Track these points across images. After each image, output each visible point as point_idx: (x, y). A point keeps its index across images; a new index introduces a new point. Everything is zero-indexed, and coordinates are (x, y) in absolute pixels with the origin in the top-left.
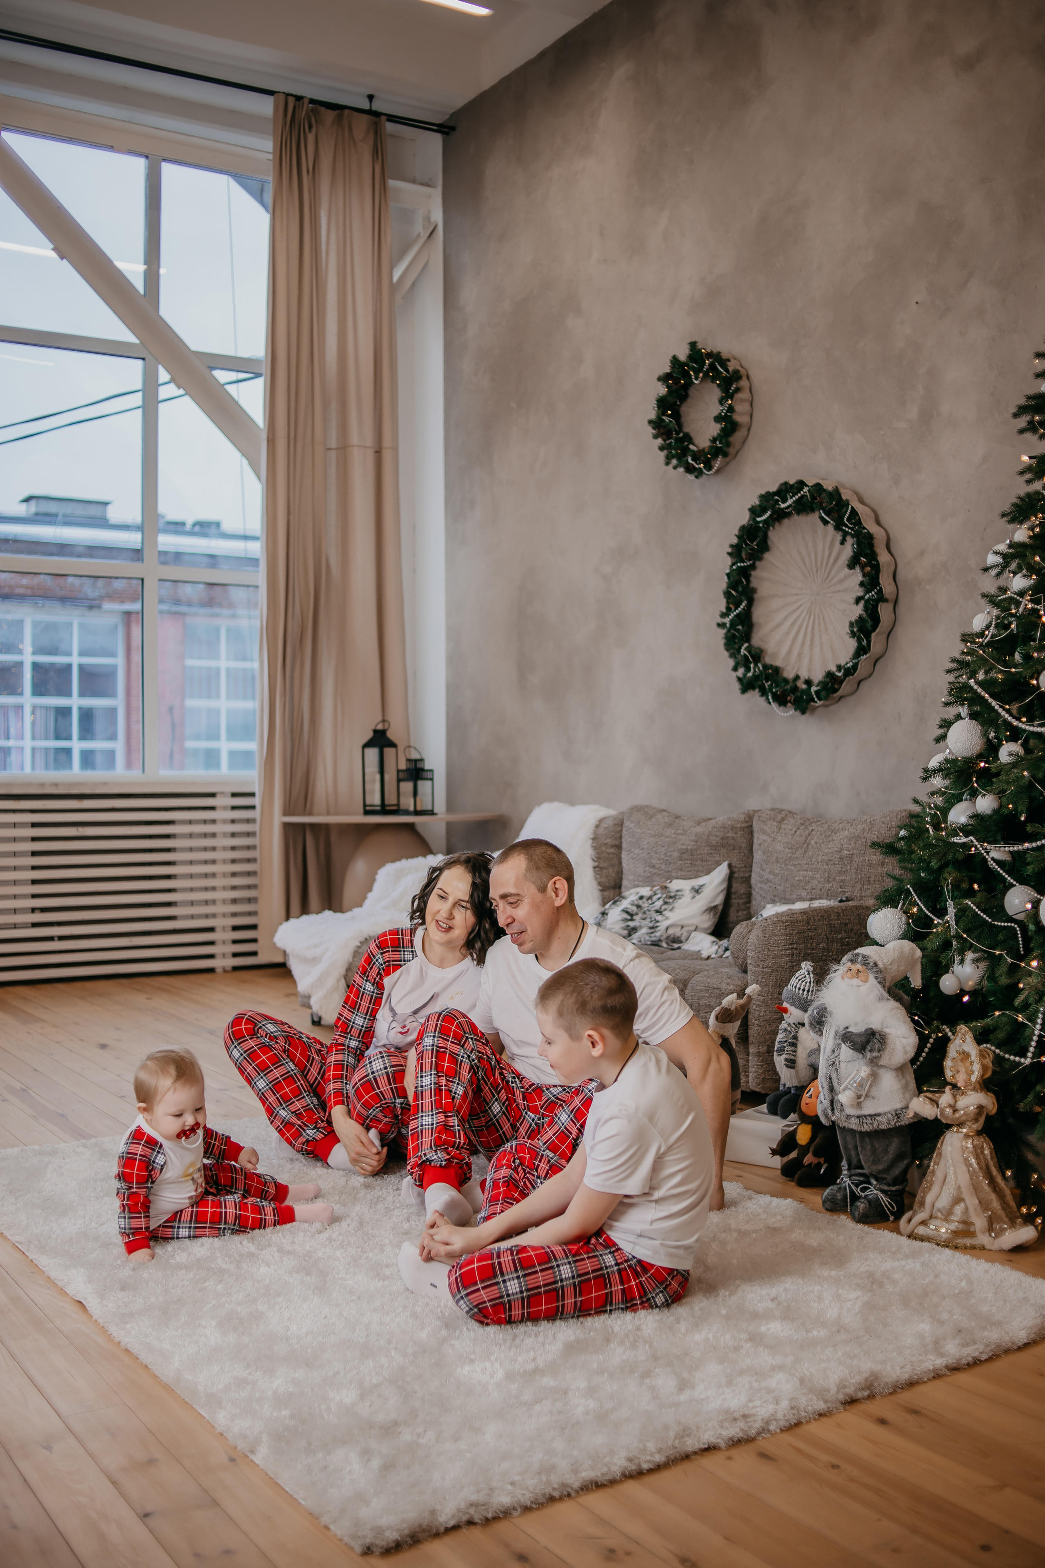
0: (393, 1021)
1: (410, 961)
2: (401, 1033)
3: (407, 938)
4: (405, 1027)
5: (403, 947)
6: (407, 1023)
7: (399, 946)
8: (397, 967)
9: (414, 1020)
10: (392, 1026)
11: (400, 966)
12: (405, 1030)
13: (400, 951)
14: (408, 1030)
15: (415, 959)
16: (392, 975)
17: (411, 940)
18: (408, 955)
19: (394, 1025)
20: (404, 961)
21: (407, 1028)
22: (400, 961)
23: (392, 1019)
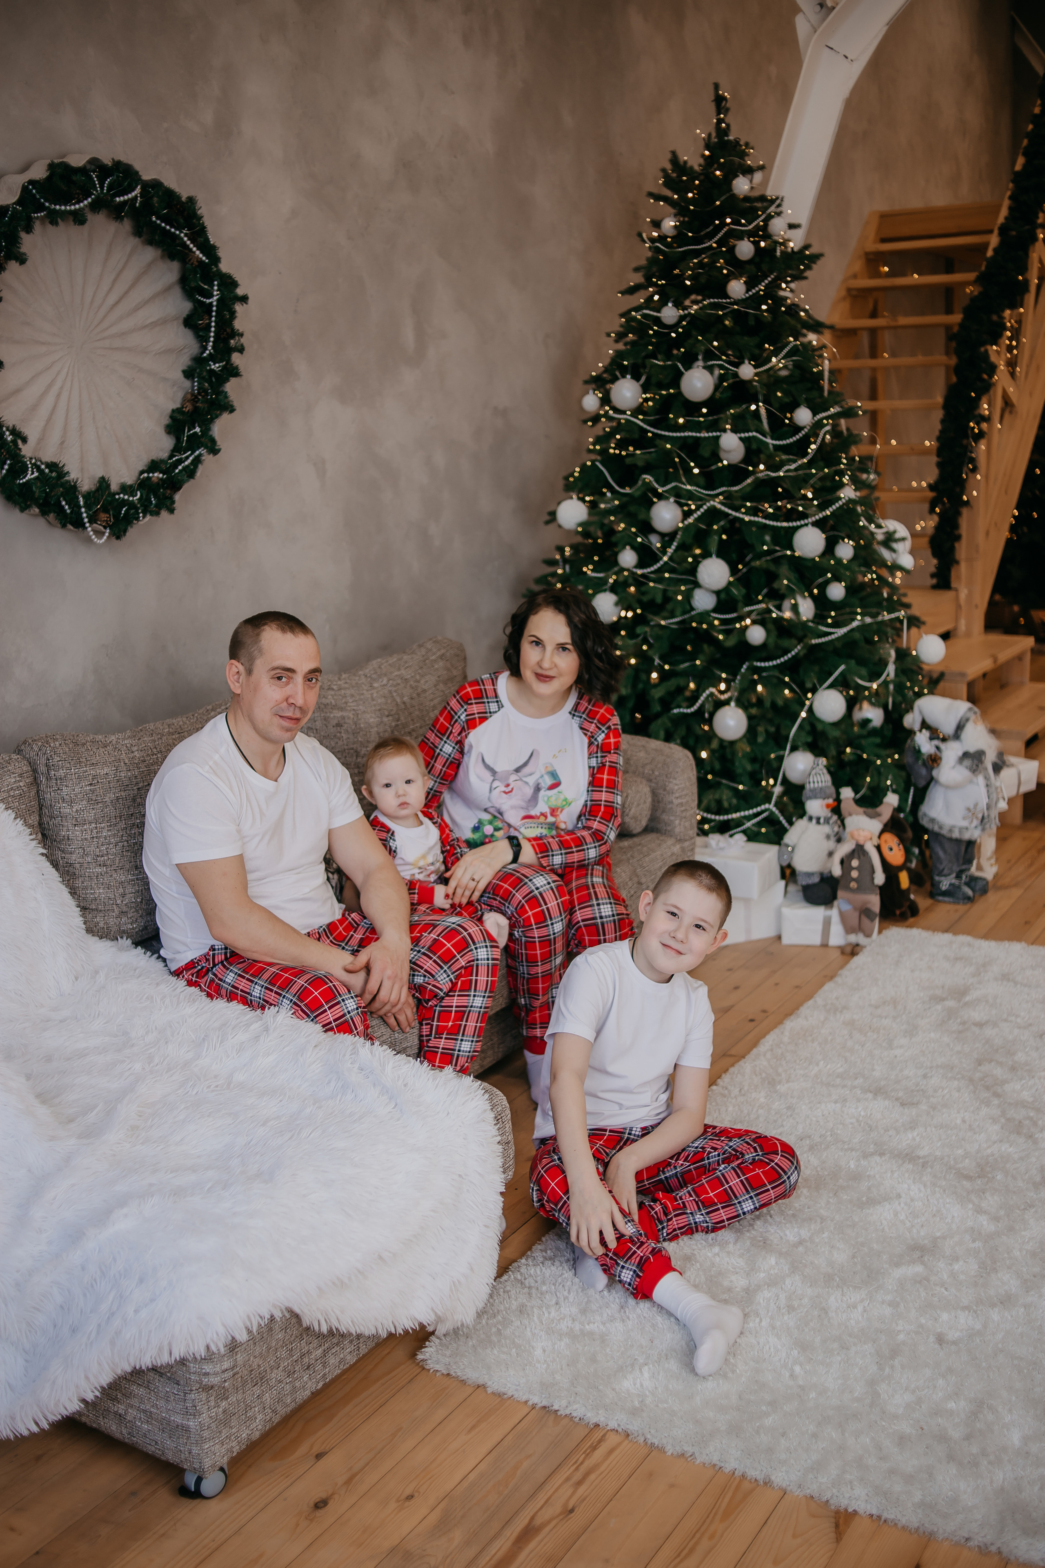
0: (494, 780)
1: (497, 711)
2: (505, 791)
3: (489, 687)
4: (508, 785)
5: (487, 698)
6: (510, 781)
7: (482, 697)
8: (483, 719)
9: (518, 778)
10: (494, 785)
11: (486, 718)
12: (509, 789)
13: (484, 703)
14: (512, 789)
15: (502, 710)
16: (479, 729)
17: (495, 690)
18: (493, 707)
19: (496, 783)
20: (490, 712)
21: (511, 787)
22: (486, 713)
23: (492, 778)
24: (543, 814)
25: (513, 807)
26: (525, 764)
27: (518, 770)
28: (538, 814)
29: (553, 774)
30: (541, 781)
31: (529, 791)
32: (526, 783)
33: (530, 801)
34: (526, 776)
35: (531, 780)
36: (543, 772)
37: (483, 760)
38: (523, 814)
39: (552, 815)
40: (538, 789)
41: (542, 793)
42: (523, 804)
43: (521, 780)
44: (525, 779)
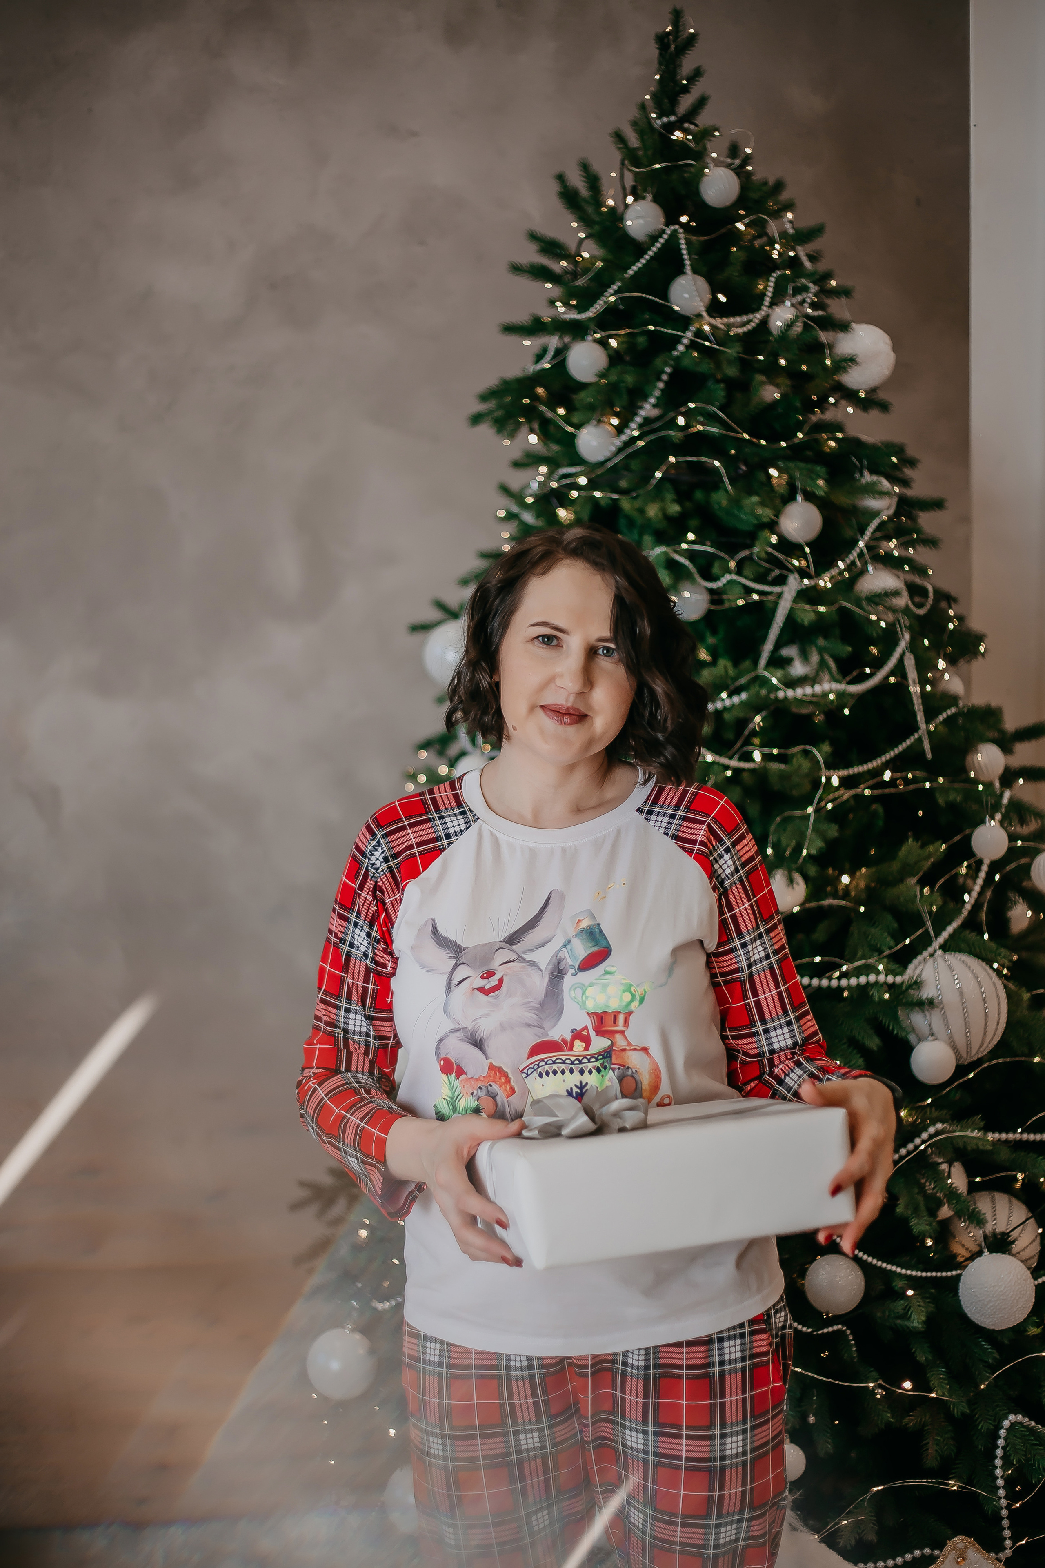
0: (455, 967)
1: (461, 832)
2: (482, 990)
3: (443, 794)
4: (490, 974)
5: (438, 809)
6: (495, 964)
7: (426, 813)
8: (430, 856)
9: (513, 956)
10: (458, 976)
11: (439, 851)
12: (494, 981)
13: (431, 820)
14: (501, 981)
15: (475, 827)
16: (424, 875)
17: (456, 796)
18: (454, 823)
19: (462, 972)
20: (448, 836)
21: (497, 977)
22: (437, 839)
23: (454, 962)
24: (578, 1035)
25: (503, 1027)
26: (532, 924)
27: (512, 940)
28: (568, 1037)
29: (594, 934)
30: (564, 953)
31: (539, 983)
32: (533, 964)
33: (542, 1004)
34: (532, 950)
35: (544, 958)
36: (571, 932)
37: (435, 931)
38: (532, 1039)
39: (599, 1032)
40: (558, 973)
41: (568, 980)
42: (530, 1016)
43: (521, 958)
44: (528, 957)
